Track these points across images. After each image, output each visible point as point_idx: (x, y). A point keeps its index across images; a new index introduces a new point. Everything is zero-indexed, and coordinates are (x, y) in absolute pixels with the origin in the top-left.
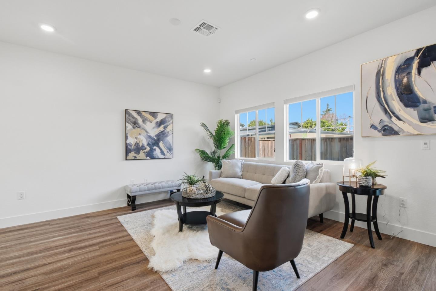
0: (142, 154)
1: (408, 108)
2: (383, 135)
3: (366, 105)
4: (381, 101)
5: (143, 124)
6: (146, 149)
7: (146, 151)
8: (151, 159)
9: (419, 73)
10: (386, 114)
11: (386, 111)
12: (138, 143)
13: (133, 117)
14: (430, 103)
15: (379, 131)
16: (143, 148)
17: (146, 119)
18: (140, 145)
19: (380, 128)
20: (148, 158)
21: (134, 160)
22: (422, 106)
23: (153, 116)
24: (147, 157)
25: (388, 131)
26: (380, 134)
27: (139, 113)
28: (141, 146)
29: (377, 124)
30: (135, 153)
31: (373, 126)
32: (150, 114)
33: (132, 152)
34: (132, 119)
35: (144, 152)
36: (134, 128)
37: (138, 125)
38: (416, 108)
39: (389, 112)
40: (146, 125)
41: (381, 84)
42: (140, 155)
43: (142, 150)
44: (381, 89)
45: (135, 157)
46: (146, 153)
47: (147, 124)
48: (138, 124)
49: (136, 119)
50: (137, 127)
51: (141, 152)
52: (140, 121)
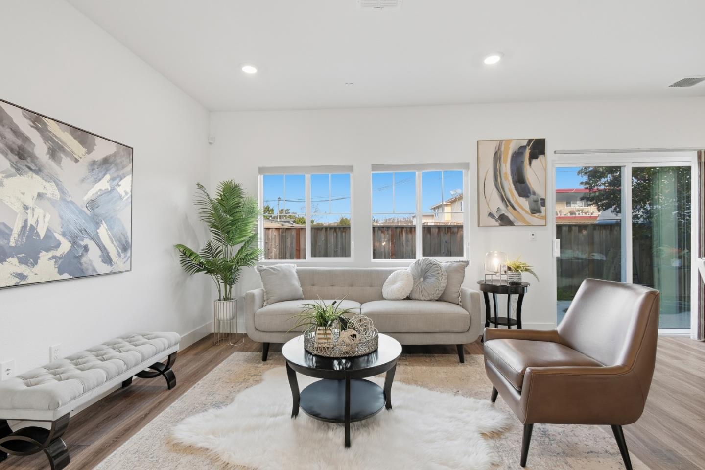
0: (46, 266)
1: (521, 198)
2: (501, 225)
3: (484, 189)
4: (498, 186)
5: (52, 163)
6: (58, 245)
7: (59, 253)
8: (75, 278)
9: (530, 163)
10: (503, 202)
11: (503, 199)
12: (31, 225)
13: (16, 132)
14: (538, 195)
15: (497, 221)
16: (50, 243)
17: (62, 149)
18: (38, 235)
19: (497, 217)
20: (66, 276)
21: (16, 286)
22: (532, 197)
23: (83, 142)
24: (61, 272)
25: (504, 221)
26: (497, 224)
27: (37, 119)
28: (42, 236)
29: (494, 212)
30: (22, 261)
31: (491, 215)
32: (72, 135)
33: (10, 260)
34: (10, 135)
35: (54, 257)
36: (18, 170)
37: (33, 161)
38: (527, 199)
39: (505, 200)
40: (61, 167)
41: (498, 168)
42: (36, 269)
43: (47, 250)
44: (498, 174)
45: (21, 276)
46: (60, 262)
47: (62, 164)
48: (33, 158)
49: (26, 139)
50: (29, 168)
51: (44, 256)
52: (40, 149)
